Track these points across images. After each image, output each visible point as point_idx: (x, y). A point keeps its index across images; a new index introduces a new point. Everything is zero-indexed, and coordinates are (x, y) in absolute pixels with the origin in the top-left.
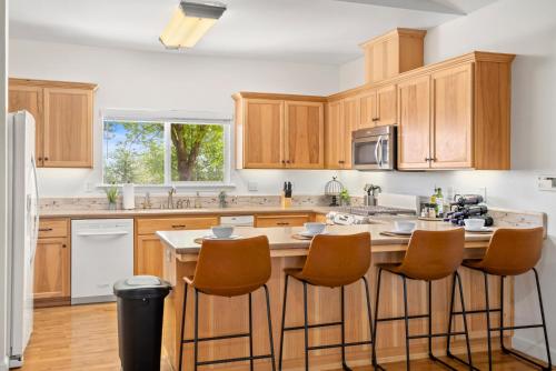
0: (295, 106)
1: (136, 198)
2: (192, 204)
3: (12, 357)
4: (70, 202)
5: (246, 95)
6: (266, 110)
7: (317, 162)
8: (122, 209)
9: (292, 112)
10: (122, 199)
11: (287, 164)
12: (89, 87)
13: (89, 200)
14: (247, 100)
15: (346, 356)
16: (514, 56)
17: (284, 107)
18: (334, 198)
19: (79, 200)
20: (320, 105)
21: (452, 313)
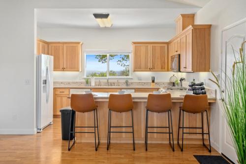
0: (155, 46)
1: (95, 82)
2: (116, 85)
3: (38, 129)
4: (74, 83)
5: (134, 43)
6: (143, 48)
7: (165, 69)
8: (91, 86)
9: (154, 49)
10: (90, 82)
11: (151, 69)
12: (78, 43)
13: (80, 82)
14: (134, 45)
15: (135, 139)
16: (211, 25)
17: (150, 47)
18: (174, 83)
19: (77, 82)
20: (166, 45)
21: (179, 128)
